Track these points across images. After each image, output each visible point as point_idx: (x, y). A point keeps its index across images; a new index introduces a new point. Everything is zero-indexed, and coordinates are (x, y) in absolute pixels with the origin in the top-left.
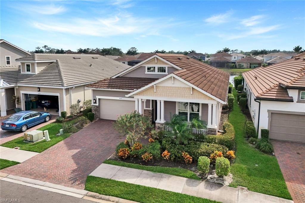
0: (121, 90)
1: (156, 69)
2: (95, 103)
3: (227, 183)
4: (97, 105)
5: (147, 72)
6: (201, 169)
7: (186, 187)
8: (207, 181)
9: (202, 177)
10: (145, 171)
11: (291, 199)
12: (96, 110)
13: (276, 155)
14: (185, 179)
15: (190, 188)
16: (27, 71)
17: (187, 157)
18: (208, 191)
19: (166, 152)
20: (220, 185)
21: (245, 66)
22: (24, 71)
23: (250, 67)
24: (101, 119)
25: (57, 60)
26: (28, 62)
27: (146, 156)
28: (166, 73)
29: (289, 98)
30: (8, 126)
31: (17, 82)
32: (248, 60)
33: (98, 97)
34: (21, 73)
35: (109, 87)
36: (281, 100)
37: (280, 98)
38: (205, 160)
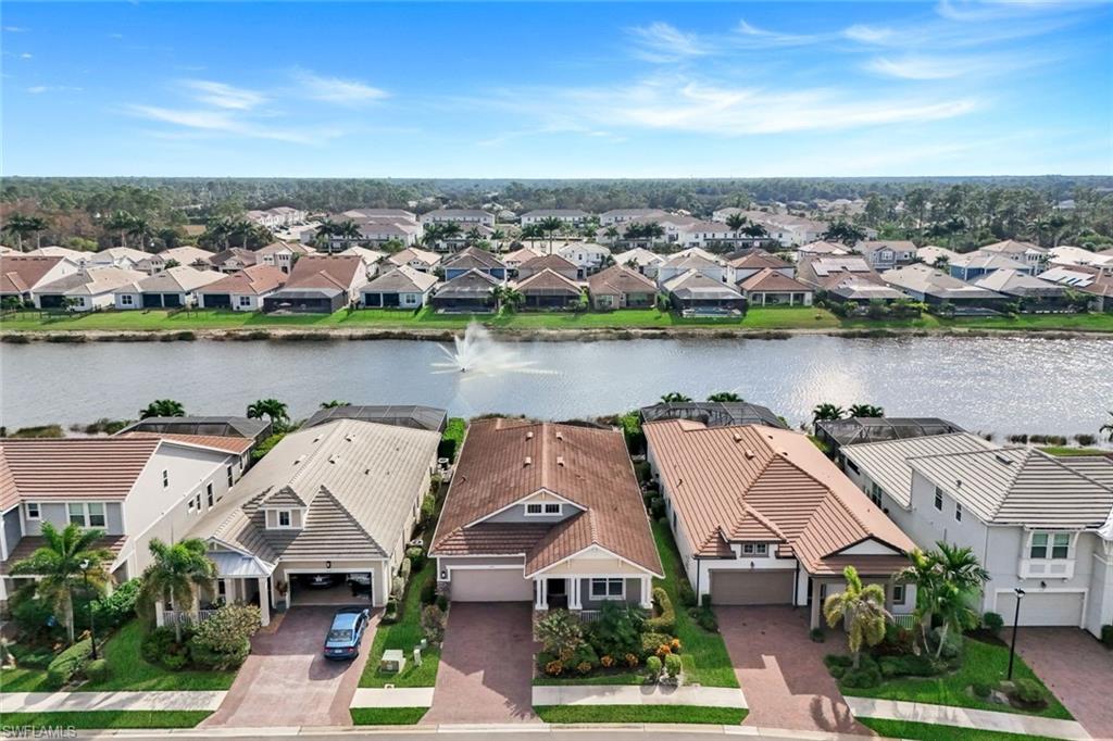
0: (496, 556)
1: (543, 509)
2: (444, 577)
3: (680, 683)
4: (448, 580)
5: (526, 514)
6: (651, 671)
8: (661, 684)
9: (654, 682)
11: (738, 687)
12: (445, 590)
13: (722, 633)
14: (638, 687)
16: (282, 523)
17: (632, 658)
18: (664, 696)
19: (607, 657)
20: (675, 686)
21: (615, 303)
22: (273, 525)
23: (628, 303)
24: (456, 604)
25: (322, 487)
26: (284, 510)
27: (585, 666)
28: (560, 513)
29: (731, 554)
30: (340, 651)
31: (278, 555)
32: (622, 283)
33: (449, 568)
34: (268, 528)
35: (471, 550)
36: (723, 558)
37: (721, 554)
38: (653, 660)
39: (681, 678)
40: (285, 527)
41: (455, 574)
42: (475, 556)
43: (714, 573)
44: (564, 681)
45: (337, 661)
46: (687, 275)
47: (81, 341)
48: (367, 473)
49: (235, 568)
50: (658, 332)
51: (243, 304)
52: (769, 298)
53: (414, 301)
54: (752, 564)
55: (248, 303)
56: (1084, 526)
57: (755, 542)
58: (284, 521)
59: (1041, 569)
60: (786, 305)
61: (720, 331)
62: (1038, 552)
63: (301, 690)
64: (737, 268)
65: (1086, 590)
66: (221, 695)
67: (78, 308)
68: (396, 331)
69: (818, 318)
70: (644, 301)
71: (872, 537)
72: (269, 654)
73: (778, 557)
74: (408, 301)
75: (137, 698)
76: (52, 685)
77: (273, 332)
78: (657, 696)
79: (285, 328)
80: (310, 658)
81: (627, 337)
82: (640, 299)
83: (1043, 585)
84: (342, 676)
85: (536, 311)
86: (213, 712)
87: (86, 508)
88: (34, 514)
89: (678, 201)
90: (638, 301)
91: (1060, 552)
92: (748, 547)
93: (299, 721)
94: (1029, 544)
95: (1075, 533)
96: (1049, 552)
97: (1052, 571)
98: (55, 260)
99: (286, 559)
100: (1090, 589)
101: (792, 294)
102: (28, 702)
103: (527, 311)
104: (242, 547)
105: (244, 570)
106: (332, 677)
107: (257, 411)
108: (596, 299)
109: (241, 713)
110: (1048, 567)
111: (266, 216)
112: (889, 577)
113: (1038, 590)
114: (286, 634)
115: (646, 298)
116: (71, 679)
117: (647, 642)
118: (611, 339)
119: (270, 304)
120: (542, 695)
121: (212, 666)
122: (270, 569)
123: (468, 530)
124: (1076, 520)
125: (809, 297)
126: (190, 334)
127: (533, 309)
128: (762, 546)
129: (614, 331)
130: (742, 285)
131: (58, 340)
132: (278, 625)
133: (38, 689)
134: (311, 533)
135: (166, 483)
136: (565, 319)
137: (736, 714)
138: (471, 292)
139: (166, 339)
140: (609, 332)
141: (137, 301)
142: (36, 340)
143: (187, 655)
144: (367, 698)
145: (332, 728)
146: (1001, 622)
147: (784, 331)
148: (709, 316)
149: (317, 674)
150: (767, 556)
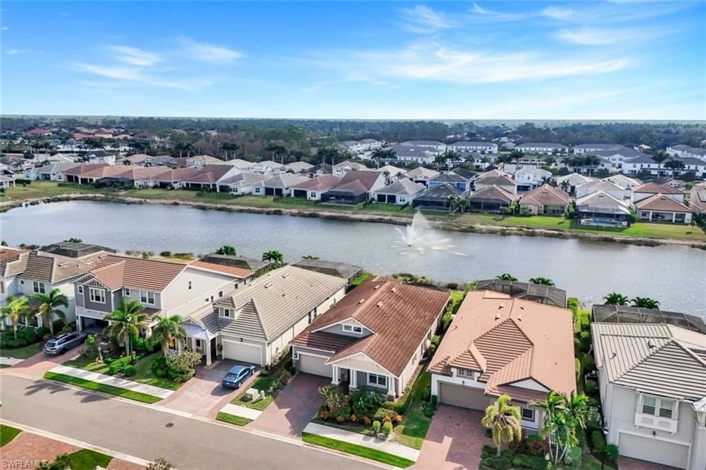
1: (353, 329)
2: (296, 357)
3: (389, 439)
4: (298, 359)
5: (344, 330)
6: (373, 429)
7: (363, 441)
8: (377, 437)
9: (375, 435)
10: (338, 430)
11: (419, 450)
12: (296, 364)
13: (434, 419)
14: (363, 436)
15: (365, 442)
17: (367, 420)
18: (374, 444)
19: (353, 416)
20: (385, 440)
21: (535, 210)
22: (222, 316)
23: (545, 212)
24: (301, 373)
25: (252, 299)
26: (227, 308)
27: (340, 418)
28: (361, 333)
29: (449, 374)
30: (228, 384)
31: (219, 330)
32: (542, 197)
33: (298, 352)
34: (220, 317)
35: (308, 345)
36: (443, 375)
37: (443, 372)
38: (377, 424)
39: (391, 436)
40: (227, 317)
41: (302, 357)
42: (310, 348)
43: (441, 384)
44: (327, 423)
45: (227, 388)
46: (595, 194)
47: (230, 211)
48: (284, 295)
49: (197, 333)
50: (556, 232)
51: (312, 196)
52: (656, 216)
53: (404, 201)
54: (463, 382)
55: (315, 196)
56: (683, 398)
57: (466, 369)
58: (227, 315)
59: (652, 422)
60: (670, 222)
61: (604, 236)
62: (648, 410)
63: (205, 398)
64: (635, 192)
65: (690, 445)
66: (171, 392)
67: (235, 193)
68: (386, 218)
69: (688, 233)
70: (558, 210)
71: (531, 378)
72: (202, 379)
73: (478, 381)
74: (401, 201)
75: (136, 386)
76: (110, 373)
77: (321, 213)
78: (371, 443)
79: (329, 211)
80: (218, 384)
81: (533, 235)
82: (556, 209)
83: (654, 433)
84: (225, 396)
85: (478, 212)
86: (163, 399)
87: (147, 293)
88: (128, 294)
89: (641, 139)
90: (554, 211)
91: (666, 413)
92: (461, 370)
93: (194, 412)
94: (641, 403)
95: (675, 401)
96: (657, 411)
97: (659, 425)
98: (230, 167)
99: (222, 333)
100: (693, 444)
101: (674, 213)
102: (99, 378)
103: (471, 212)
104: (202, 324)
105: (200, 335)
106: (222, 395)
107: (269, 256)
108: (521, 206)
109: (174, 403)
110: (656, 421)
111: (357, 144)
112: (525, 403)
113: (651, 436)
114: (215, 371)
115: (559, 209)
116: (119, 372)
117: (380, 412)
118: (520, 235)
119: (325, 198)
120: (311, 428)
121: (174, 379)
122: (211, 337)
123: (312, 334)
124: (678, 392)
125: (688, 217)
126: (280, 211)
127: (476, 210)
128: (470, 371)
129: (526, 230)
130: (637, 204)
131: (220, 209)
132: (214, 366)
133: (104, 374)
134: (239, 322)
135: (190, 288)
136: (494, 219)
137: (407, 463)
138: (436, 197)
139: (268, 213)
140: (521, 230)
141: (262, 192)
142: (211, 208)
143: (167, 371)
144: (231, 409)
145: (206, 418)
146: (617, 452)
147: (656, 240)
148: (600, 224)
149: (216, 392)
150: (473, 379)
